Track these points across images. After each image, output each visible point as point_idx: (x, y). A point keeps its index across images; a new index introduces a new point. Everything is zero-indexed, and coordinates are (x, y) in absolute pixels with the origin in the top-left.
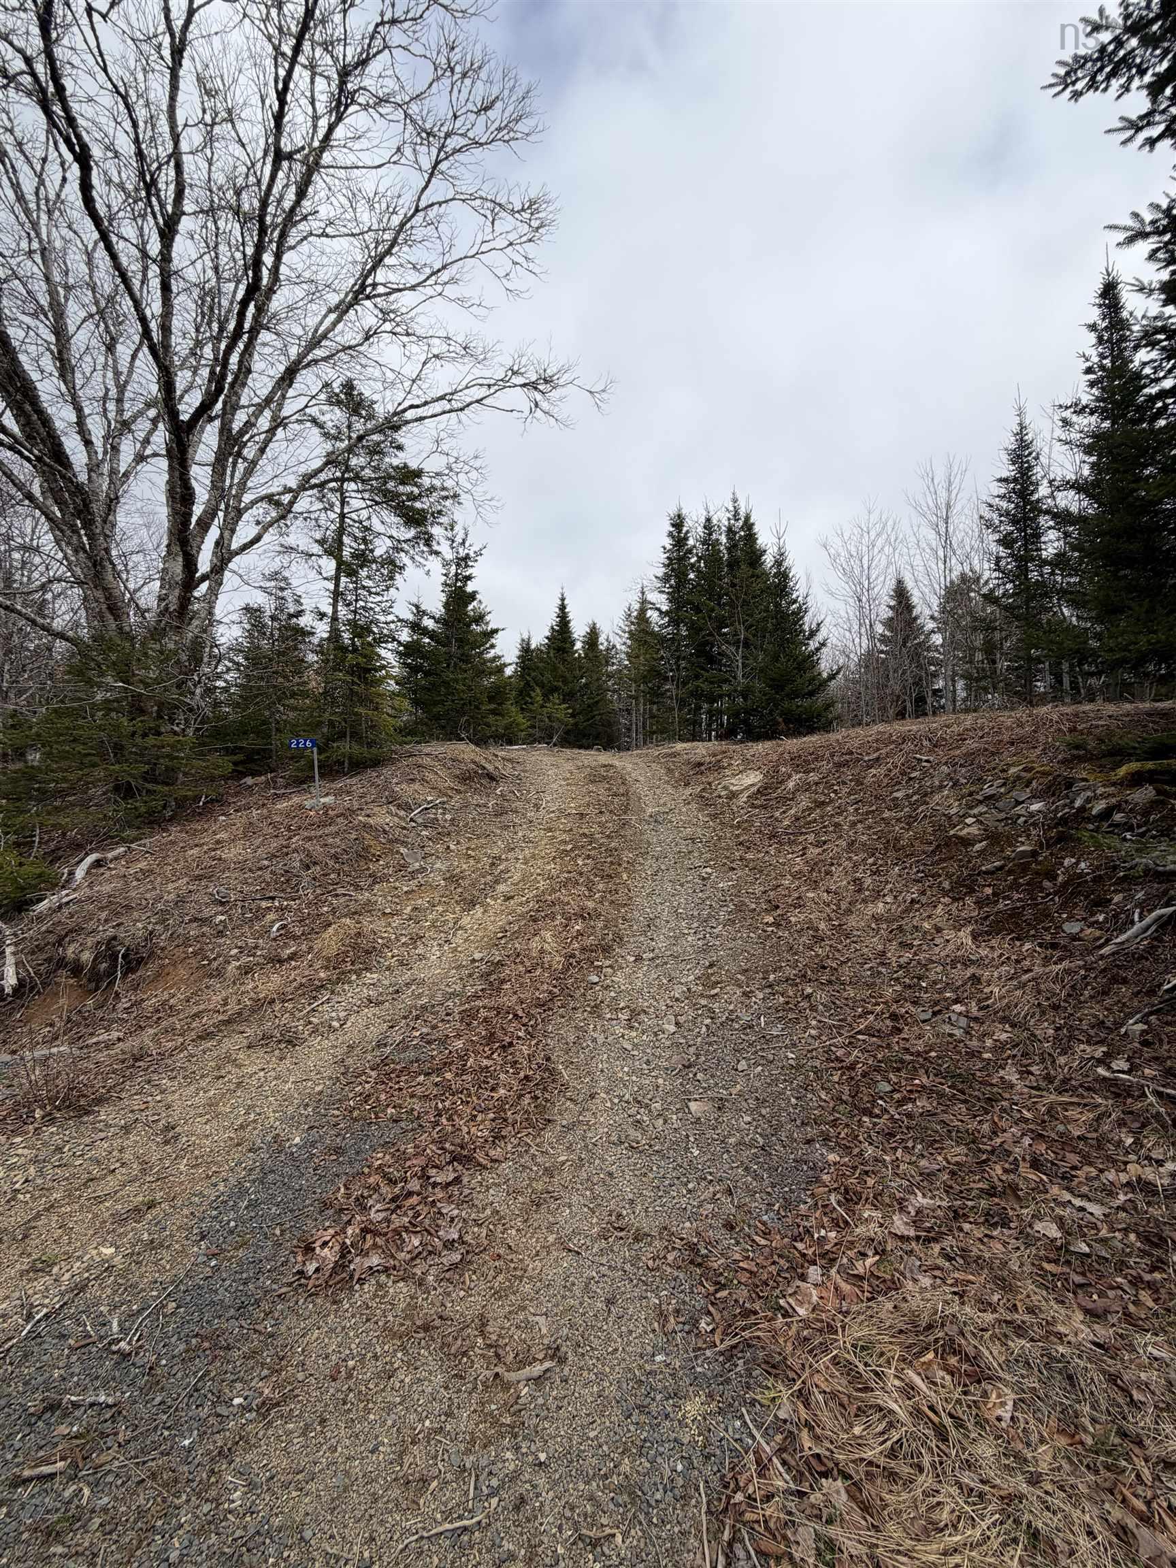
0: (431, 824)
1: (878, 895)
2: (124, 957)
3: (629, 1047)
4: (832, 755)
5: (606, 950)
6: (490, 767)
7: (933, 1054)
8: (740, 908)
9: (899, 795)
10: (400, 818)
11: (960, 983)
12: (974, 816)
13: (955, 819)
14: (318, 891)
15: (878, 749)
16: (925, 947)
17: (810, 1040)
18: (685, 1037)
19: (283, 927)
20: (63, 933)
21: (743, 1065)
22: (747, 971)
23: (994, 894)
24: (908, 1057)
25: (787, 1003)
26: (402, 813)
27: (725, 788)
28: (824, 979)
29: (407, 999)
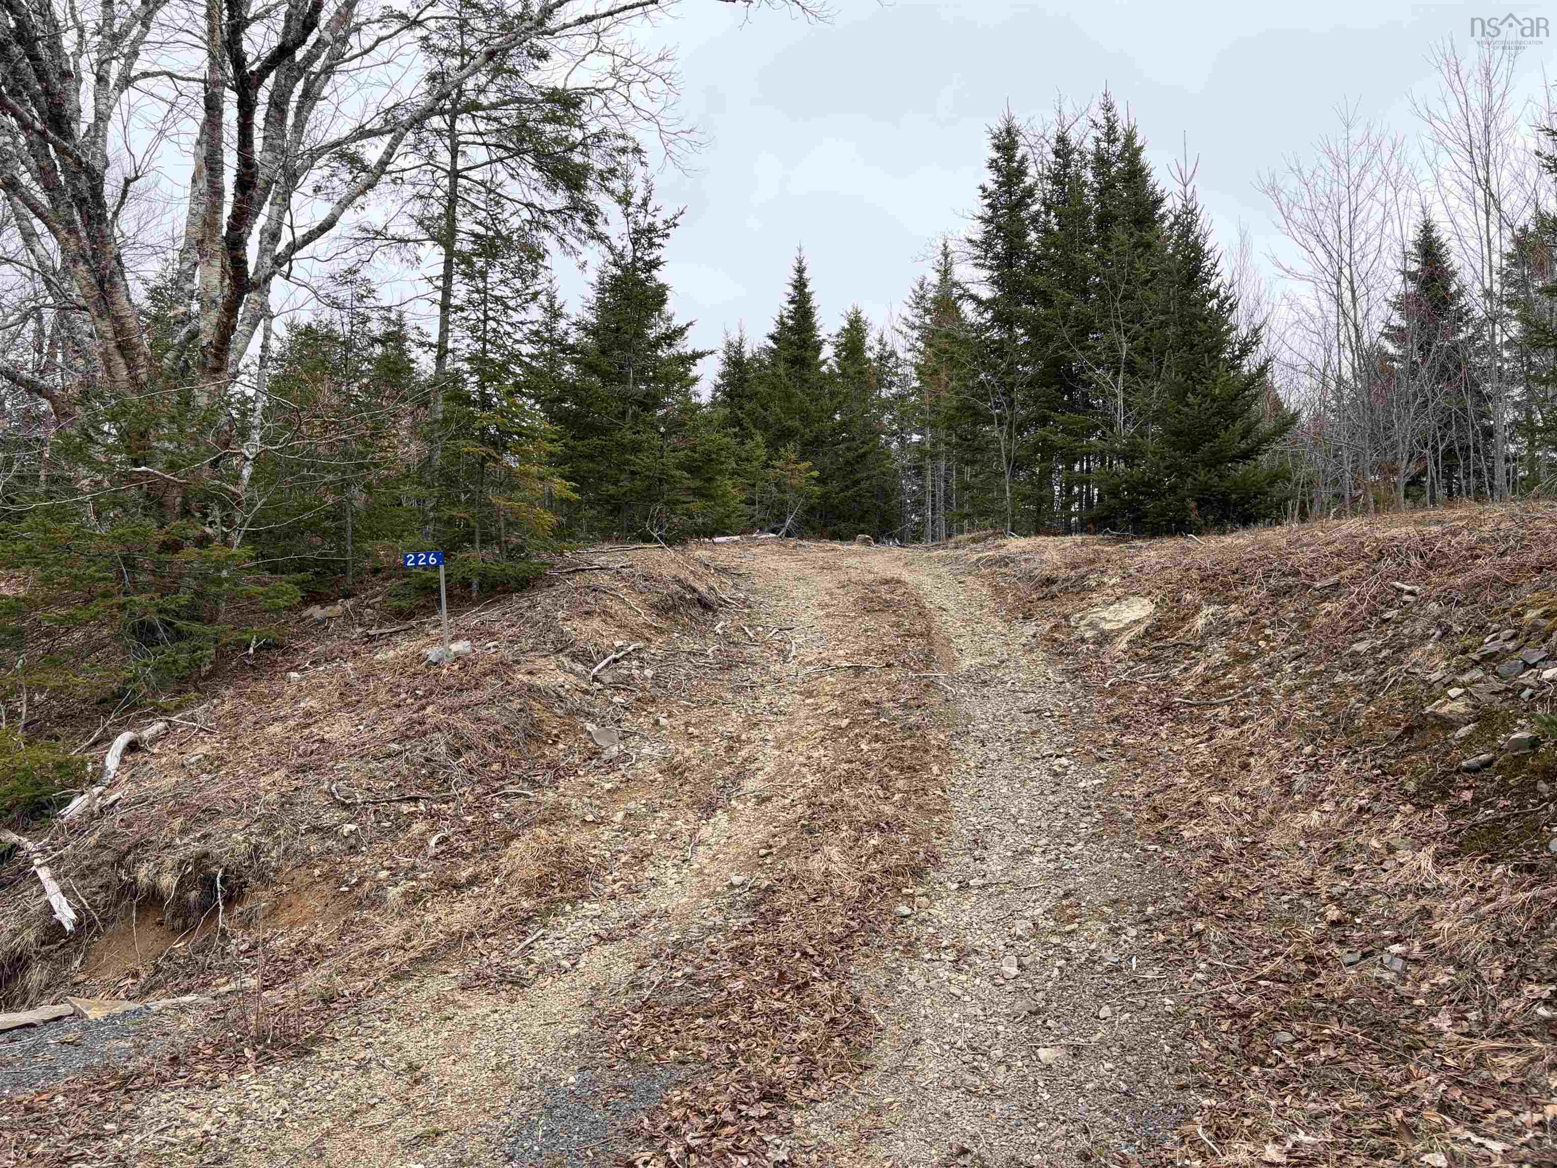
0: (624, 684)
1: (1314, 799)
2: (223, 881)
3: (958, 992)
4: (1267, 576)
5: (918, 873)
6: (702, 588)
7: (1351, 1001)
8: (1111, 817)
9: (1361, 647)
10: (577, 675)
11: (1405, 917)
12: (1463, 685)
13: (1438, 687)
14: (479, 790)
15: (1339, 570)
16: (1369, 873)
17: (1195, 986)
18: (1031, 982)
19: (443, 840)
20: (124, 848)
21: (1105, 1012)
22: (1116, 902)
23: (1475, 800)
24: (1321, 1005)
25: (1169, 942)
26: (579, 667)
27: (1092, 625)
28: (1222, 912)
29: (649, 935)
